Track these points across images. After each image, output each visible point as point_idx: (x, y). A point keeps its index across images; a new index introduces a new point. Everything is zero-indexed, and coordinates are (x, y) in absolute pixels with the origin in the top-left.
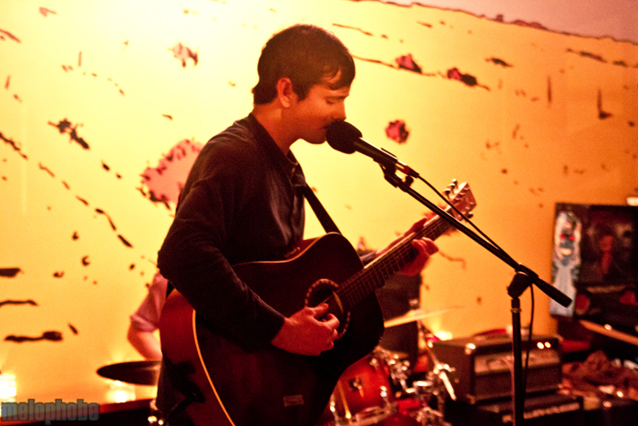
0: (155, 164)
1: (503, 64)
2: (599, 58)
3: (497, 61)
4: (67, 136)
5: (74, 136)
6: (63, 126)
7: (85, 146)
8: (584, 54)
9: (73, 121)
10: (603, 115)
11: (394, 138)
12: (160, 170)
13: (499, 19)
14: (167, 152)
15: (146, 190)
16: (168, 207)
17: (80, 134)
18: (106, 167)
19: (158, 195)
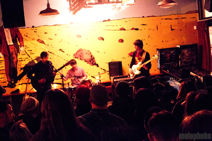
0: (75, 53)
1: (145, 25)
2: (171, 19)
3: (143, 25)
4: (61, 51)
5: (62, 51)
6: (60, 50)
7: (64, 52)
8: (166, 19)
9: (62, 49)
10: (172, 30)
11: (120, 42)
12: (76, 54)
13: (143, 17)
14: (77, 51)
15: (74, 57)
16: (78, 59)
17: (63, 50)
18: (67, 55)
19: (76, 57)
